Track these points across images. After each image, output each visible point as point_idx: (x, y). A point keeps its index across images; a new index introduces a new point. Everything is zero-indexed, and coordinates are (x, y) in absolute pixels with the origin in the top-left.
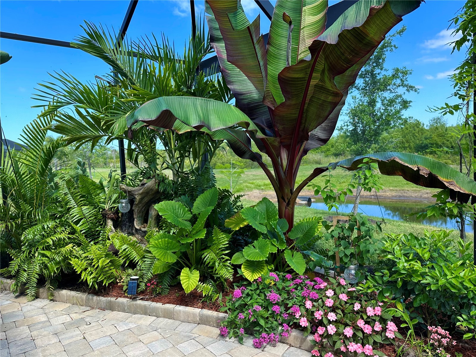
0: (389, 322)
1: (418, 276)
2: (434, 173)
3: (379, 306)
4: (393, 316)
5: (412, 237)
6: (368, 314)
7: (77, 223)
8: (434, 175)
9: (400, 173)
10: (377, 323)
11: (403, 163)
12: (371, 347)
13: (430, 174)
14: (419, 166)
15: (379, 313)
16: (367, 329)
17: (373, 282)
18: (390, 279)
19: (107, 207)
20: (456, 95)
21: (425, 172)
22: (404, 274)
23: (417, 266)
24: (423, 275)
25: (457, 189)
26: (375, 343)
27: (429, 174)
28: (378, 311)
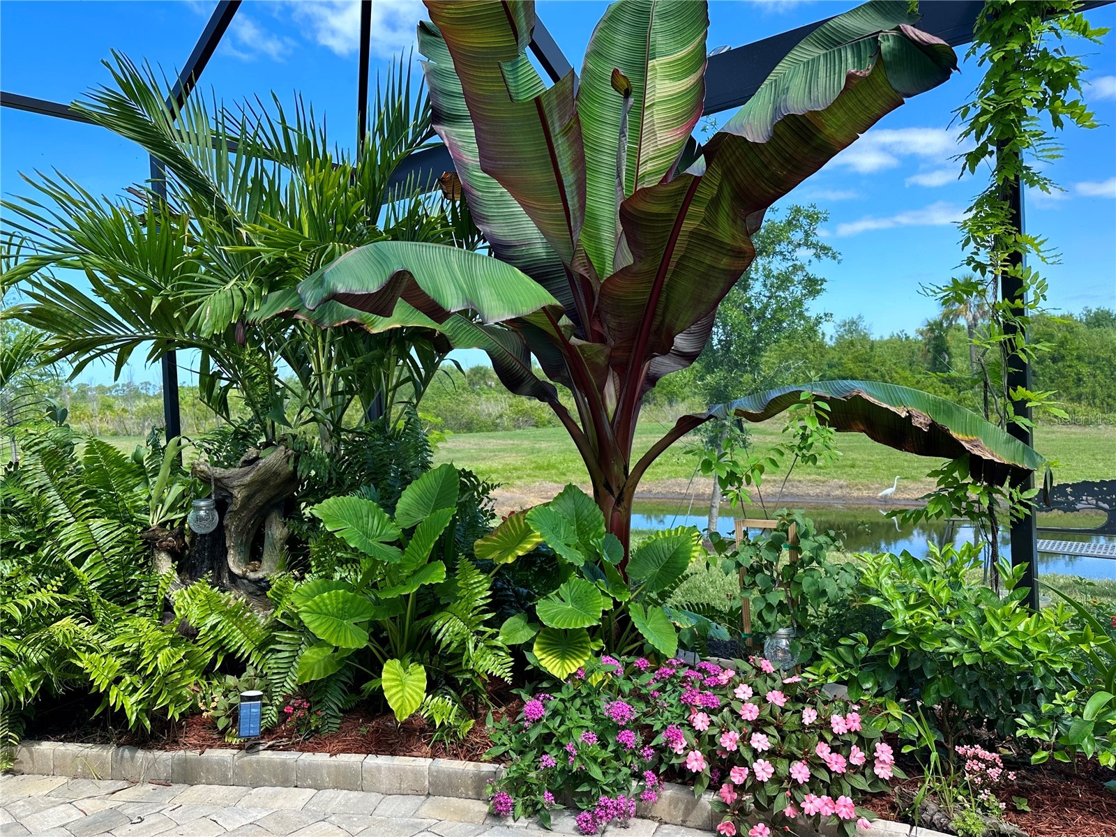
0: (878, 745)
1: (933, 639)
2: (940, 421)
3: (854, 711)
4: (883, 732)
5: (906, 560)
6: (835, 731)
7: (79, 561)
8: (942, 427)
9: (862, 428)
10: (854, 747)
11: (877, 402)
12: (849, 800)
13: (933, 425)
14: (910, 409)
15: (856, 726)
16: (836, 763)
17: (835, 660)
18: (873, 651)
19: (154, 520)
20: (969, 264)
21: (922, 420)
22: (903, 636)
23: (930, 615)
24: (943, 636)
25: (986, 456)
26: (854, 791)
27: (930, 425)
28: (854, 721)
